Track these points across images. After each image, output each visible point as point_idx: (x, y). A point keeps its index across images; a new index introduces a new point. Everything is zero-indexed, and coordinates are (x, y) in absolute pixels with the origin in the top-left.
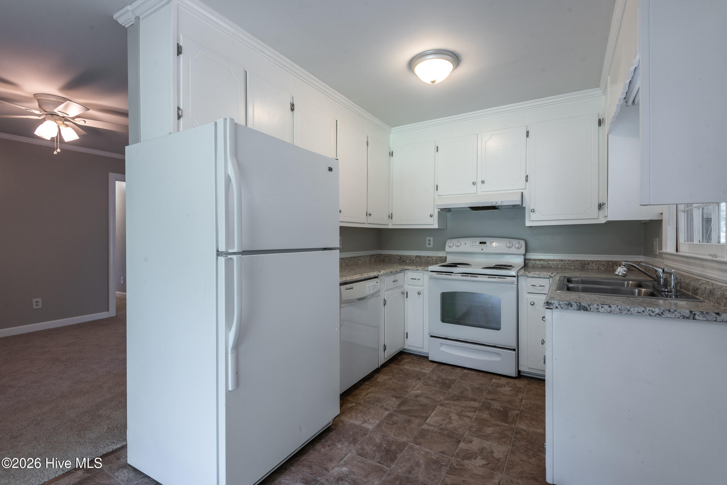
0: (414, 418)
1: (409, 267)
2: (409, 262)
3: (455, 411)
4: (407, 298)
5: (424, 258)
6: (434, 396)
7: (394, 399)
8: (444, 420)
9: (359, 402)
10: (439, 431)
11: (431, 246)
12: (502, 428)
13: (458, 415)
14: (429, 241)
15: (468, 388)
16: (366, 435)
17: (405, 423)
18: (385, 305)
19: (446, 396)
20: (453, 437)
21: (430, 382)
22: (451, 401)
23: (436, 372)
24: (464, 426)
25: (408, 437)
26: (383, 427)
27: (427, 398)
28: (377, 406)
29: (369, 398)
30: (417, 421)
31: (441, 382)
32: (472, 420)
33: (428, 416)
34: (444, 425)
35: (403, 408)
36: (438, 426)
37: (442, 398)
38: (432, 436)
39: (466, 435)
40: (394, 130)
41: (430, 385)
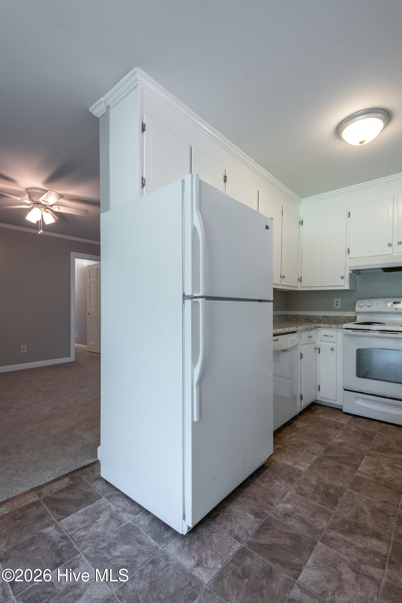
0: (344, 464)
1: (322, 325)
2: (316, 322)
3: (384, 462)
4: (319, 353)
5: (332, 319)
6: (358, 446)
7: (319, 445)
8: (376, 470)
9: (285, 445)
10: (374, 480)
11: (339, 306)
13: (389, 467)
14: (337, 302)
15: (392, 441)
16: (301, 476)
17: (337, 469)
18: (302, 359)
19: (370, 446)
20: (392, 488)
21: (350, 433)
22: (377, 452)
23: (353, 423)
25: (344, 483)
26: (315, 471)
27: (352, 447)
28: (303, 450)
29: (293, 441)
30: (348, 468)
31: (361, 433)
33: (358, 465)
34: (378, 474)
35: (330, 454)
36: (371, 475)
37: (367, 448)
38: (368, 484)
40: (304, 200)
41: (350, 435)
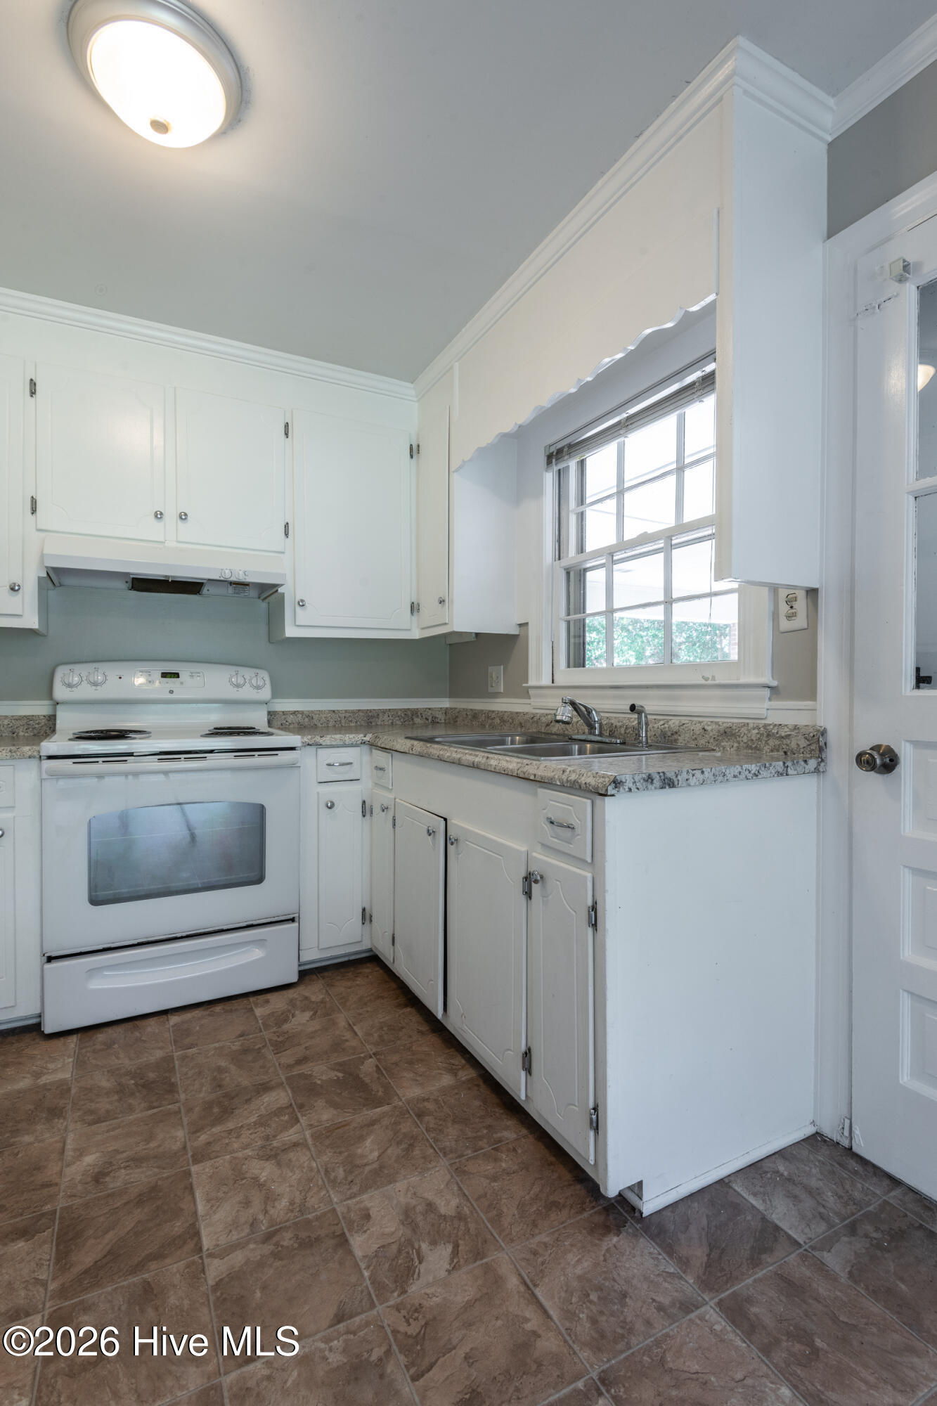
0: (153, 1265)
3: (249, 1152)
6: (152, 1145)
8: (247, 1203)
10: (268, 1248)
12: (386, 1122)
13: (267, 1160)
15: (223, 1063)
17: (142, 1311)
19: (185, 1120)
20: (318, 1239)
21: (103, 1105)
22: (213, 1130)
23: (94, 1062)
24: (310, 1180)
27: (137, 1161)
30: (174, 1268)
31: (136, 1085)
32: (312, 1149)
33: (193, 1225)
34: (261, 1217)
35: (86, 1257)
36: (249, 1235)
37: (180, 1134)
38: (264, 1288)
39: (337, 1203)
41: (108, 1116)
